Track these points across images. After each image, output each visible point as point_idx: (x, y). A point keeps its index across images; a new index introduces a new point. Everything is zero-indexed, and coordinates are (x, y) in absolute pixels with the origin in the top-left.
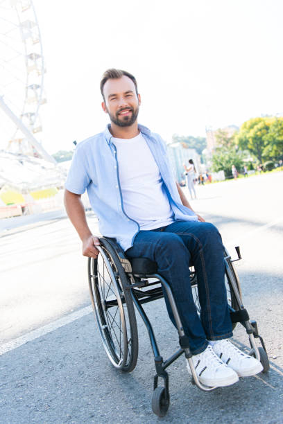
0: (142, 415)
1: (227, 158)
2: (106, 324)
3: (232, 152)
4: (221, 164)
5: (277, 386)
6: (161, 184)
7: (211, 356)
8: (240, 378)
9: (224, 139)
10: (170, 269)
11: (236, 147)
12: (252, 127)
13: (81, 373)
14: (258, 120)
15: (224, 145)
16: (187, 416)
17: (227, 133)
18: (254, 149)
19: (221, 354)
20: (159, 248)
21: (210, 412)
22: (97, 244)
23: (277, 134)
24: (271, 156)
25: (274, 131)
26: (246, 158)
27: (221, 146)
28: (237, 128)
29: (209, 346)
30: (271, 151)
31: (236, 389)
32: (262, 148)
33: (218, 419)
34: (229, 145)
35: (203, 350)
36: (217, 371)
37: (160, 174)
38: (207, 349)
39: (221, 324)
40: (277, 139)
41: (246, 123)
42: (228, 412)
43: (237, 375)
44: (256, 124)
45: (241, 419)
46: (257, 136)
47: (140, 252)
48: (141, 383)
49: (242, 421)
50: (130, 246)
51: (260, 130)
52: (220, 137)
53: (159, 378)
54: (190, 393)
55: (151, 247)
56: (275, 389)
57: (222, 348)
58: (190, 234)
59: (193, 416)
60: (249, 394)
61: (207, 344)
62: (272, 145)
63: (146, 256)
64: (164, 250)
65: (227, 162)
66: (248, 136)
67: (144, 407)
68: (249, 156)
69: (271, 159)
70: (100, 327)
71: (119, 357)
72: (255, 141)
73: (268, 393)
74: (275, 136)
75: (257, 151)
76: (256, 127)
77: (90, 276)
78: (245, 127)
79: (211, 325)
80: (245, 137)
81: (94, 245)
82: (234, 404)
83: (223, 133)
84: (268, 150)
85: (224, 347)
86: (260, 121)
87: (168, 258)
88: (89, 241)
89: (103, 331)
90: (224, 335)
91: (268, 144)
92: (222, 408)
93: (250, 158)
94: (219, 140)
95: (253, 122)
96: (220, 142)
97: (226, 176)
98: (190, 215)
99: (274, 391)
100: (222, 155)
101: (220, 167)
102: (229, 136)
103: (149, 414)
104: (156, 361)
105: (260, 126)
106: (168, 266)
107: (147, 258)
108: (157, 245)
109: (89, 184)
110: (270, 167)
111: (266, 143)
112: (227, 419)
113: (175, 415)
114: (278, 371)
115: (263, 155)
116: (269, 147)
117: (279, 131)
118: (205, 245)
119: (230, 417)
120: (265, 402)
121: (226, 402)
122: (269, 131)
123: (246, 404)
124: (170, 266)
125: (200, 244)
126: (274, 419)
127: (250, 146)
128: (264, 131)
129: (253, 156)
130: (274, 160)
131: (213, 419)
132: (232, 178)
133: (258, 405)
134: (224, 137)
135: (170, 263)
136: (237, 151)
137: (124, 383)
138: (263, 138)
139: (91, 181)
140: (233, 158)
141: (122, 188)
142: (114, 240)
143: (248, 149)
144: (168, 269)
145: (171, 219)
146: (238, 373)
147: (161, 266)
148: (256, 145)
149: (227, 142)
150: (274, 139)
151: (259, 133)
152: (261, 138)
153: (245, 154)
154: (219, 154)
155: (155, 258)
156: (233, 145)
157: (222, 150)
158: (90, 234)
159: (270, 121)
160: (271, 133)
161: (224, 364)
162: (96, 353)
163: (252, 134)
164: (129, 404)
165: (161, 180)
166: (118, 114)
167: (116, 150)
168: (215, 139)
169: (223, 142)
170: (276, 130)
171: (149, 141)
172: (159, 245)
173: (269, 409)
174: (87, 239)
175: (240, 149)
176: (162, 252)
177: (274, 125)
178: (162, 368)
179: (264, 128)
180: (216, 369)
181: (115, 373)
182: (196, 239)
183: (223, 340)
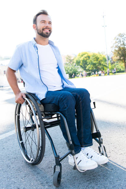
0: (47, 187)
1: (70, 69)
2: (22, 140)
3: (73, 66)
4: (68, 71)
5: (112, 169)
6: (58, 69)
7: (83, 155)
8: (98, 165)
9: (70, 60)
10: (67, 109)
11: (75, 64)
12: (82, 56)
13: (8, 166)
14: (85, 53)
15: (69, 62)
16: (71, 186)
17: (71, 57)
18: (82, 66)
19: (88, 154)
20: (62, 98)
21: (82, 183)
22: (24, 96)
23: (93, 60)
24: (90, 69)
25: (92, 58)
26: (79, 69)
27: (68, 63)
28: (76, 56)
29: (82, 150)
30: (90, 67)
31: (93, 172)
32: (86, 65)
33: (87, 186)
34: (72, 63)
35: (79, 152)
36: (87, 162)
37: (58, 64)
38: (81, 151)
39: (88, 139)
40: (93, 62)
41: (80, 54)
42: (91, 183)
43: (97, 164)
44: (84, 54)
45: (98, 186)
46: (84, 60)
47: (50, 100)
48: (43, 171)
49: (99, 187)
50: (44, 97)
51: (86, 57)
52: (68, 59)
53: (56, 166)
54: (70, 175)
55: (57, 98)
56: (112, 171)
57: (88, 151)
58: (75, 93)
59: (74, 186)
60: (100, 174)
61: (81, 149)
62: (91, 65)
63: (53, 103)
64: (64, 99)
65: (70, 70)
66: (80, 60)
67: (47, 183)
68: (80, 68)
69: (89, 71)
70: (19, 142)
71: (30, 157)
72: (83, 62)
73: (109, 173)
74: (92, 61)
75: (84, 67)
76: (84, 56)
77: (16, 115)
78: (79, 55)
79: (83, 140)
80: (79, 60)
81: (22, 97)
82: (93, 179)
83: (69, 57)
84: (89, 67)
85: (89, 150)
86: (86, 53)
87: (66, 104)
88: (20, 95)
89: (20, 144)
90: (89, 145)
91: (89, 64)
92: (88, 181)
93: (80, 69)
94: (67, 60)
95: (83, 53)
96: (68, 61)
97: (69, 77)
98: (71, 85)
99: (111, 171)
100: (68, 67)
101: (67, 72)
102: (72, 58)
103: (50, 186)
104: (55, 157)
105: (86, 55)
106: (66, 108)
107: (54, 104)
108: (60, 97)
109: (21, 66)
110: (89, 75)
111: (88, 63)
112: (92, 186)
113: (64, 186)
114: (111, 162)
115: (87, 69)
116: (89, 65)
117: (94, 59)
118: (83, 99)
119: (93, 185)
120: (109, 177)
121: (90, 178)
122: (90, 58)
123: (100, 179)
124: (67, 108)
125: (80, 98)
126: (114, 185)
127: (81, 64)
128: (88, 58)
129: (82, 69)
130: (91, 71)
131: (84, 186)
132: (72, 78)
133: (105, 179)
134: (70, 58)
135: (67, 106)
136: (75, 66)
137: (34, 171)
138: (87, 61)
139: (22, 64)
140: (73, 68)
141: (40, 69)
142: (34, 94)
143: (80, 65)
144: (66, 109)
145: (62, 87)
146: (97, 163)
147: (62, 108)
148: (83, 64)
149: (71, 61)
150: (92, 62)
151: (85, 59)
152: (86, 61)
153: (78, 68)
154: (67, 66)
155: (58, 104)
156: (74, 63)
157: (68, 65)
158: (20, 91)
159: (91, 54)
160: (91, 59)
161: (90, 159)
162: (15, 156)
163: (82, 59)
164: (38, 182)
165: (58, 68)
166: (43, 30)
167: (37, 49)
168: (66, 59)
169: (69, 61)
170: (93, 58)
171: (53, 48)
172: (61, 97)
173: (111, 180)
174: (18, 94)
175: (77, 65)
176: (63, 100)
177: (92, 56)
178: (58, 161)
179: (87, 57)
180: (86, 161)
181: (28, 166)
182: (78, 95)
183: (88, 147)
